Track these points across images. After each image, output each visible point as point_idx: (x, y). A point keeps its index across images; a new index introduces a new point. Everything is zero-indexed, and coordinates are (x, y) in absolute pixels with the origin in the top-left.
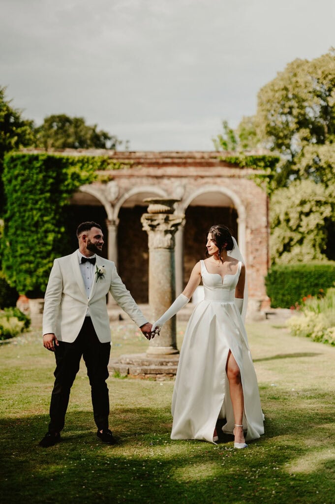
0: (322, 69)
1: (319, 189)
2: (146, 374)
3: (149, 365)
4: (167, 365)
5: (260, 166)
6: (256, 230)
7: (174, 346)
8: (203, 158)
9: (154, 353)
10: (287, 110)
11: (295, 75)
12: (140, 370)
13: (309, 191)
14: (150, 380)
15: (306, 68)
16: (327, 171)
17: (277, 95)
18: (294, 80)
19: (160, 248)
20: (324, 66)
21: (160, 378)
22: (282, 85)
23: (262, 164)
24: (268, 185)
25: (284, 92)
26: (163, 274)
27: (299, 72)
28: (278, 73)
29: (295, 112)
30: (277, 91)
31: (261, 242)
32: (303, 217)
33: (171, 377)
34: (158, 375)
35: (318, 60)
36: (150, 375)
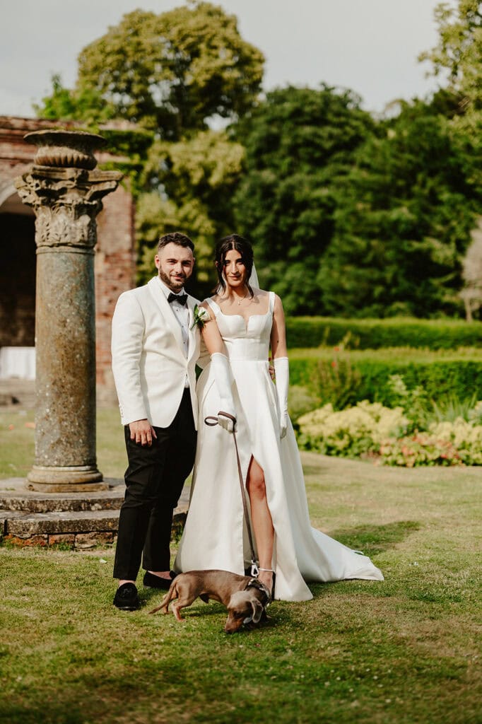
0: (179, 27)
1: (170, 208)
2: (50, 534)
3: (48, 511)
4: (89, 509)
5: (123, 150)
6: (114, 255)
7: (92, 463)
8: (26, 128)
9: (49, 480)
10: (123, 86)
11: (136, 33)
12: (37, 526)
13: (155, 210)
14: (61, 549)
15: (152, 22)
16: (182, 181)
17: (110, 60)
18: (135, 39)
19: (65, 244)
20: (180, 23)
21: (83, 542)
22: (116, 44)
23: (126, 146)
24: (135, 183)
25: (120, 57)
26: (71, 303)
27: (142, 28)
28: (110, 28)
29: (136, 89)
30: (108, 54)
31: (121, 276)
32: (146, 249)
33: (109, 538)
34: (79, 536)
35: (169, 14)
36: (62, 536)
